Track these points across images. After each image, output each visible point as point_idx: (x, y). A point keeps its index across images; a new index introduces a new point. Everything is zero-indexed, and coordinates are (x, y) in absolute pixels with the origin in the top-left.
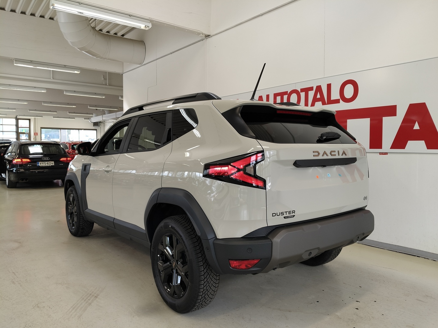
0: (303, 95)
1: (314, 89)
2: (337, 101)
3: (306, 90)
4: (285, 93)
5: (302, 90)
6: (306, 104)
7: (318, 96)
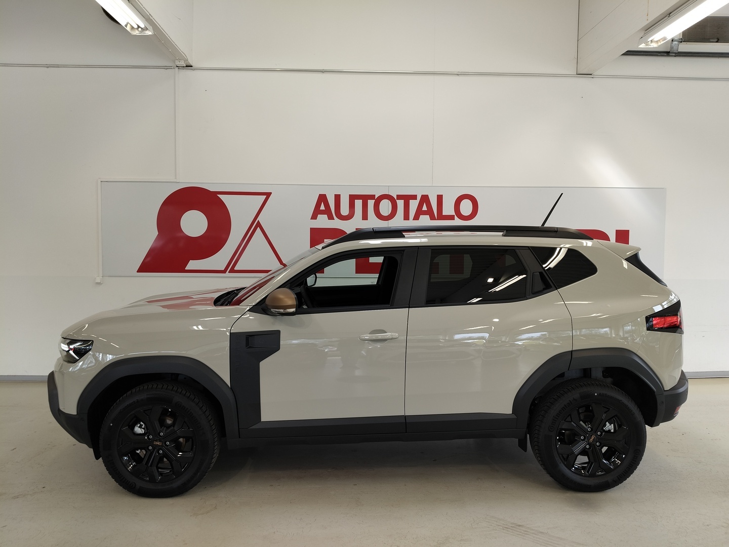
0: (400, 204)
1: (419, 198)
2: (451, 218)
3: (407, 199)
4: (372, 197)
5: (400, 197)
6: (406, 217)
7: (425, 208)
